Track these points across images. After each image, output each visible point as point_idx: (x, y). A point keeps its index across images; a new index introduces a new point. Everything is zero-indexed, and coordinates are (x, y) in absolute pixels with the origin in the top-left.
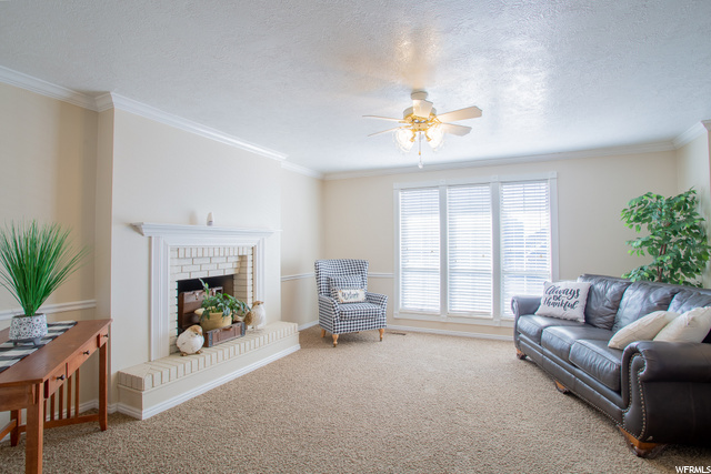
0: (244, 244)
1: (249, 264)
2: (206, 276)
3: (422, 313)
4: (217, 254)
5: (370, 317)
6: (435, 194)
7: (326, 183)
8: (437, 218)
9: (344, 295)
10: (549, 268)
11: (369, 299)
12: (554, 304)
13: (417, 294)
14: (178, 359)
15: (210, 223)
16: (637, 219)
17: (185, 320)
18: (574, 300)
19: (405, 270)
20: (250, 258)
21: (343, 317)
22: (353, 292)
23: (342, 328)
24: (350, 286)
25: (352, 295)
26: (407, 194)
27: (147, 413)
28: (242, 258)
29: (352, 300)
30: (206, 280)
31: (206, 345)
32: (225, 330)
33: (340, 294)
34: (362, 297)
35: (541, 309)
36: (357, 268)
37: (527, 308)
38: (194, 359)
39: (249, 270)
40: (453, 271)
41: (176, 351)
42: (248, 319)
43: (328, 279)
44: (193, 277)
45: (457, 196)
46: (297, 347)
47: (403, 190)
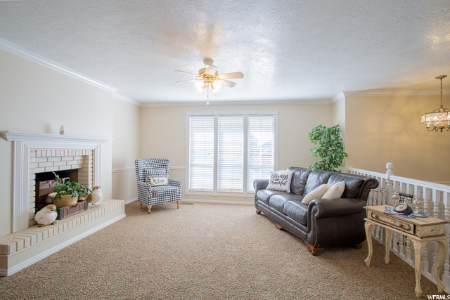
0: (86, 148)
1: (90, 161)
2: (57, 170)
3: (202, 191)
4: (66, 154)
5: (171, 195)
6: (211, 119)
7: (142, 109)
8: (212, 135)
9: (155, 181)
10: (272, 164)
11: (171, 183)
12: (275, 183)
13: (200, 180)
14: (36, 229)
15: (62, 133)
16: (315, 138)
17: (41, 202)
18: (285, 180)
19: (192, 165)
20: (90, 157)
21: (154, 195)
22: (161, 179)
23: (154, 202)
24: (158, 175)
25: (160, 181)
26: (195, 119)
27: (12, 270)
28: (85, 158)
29: (160, 184)
30: (57, 172)
31: (58, 218)
32: (73, 206)
33: (152, 181)
34: (166, 182)
35: (270, 186)
36: (163, 164)
37: (262, 186)
38: (50, 228)
39: (90, 166)
40: (221, 166)
41: (34, 224)
42: (89, 199)
43: (144, 171)
44: (50, 171)
45: (224, 121)
46: (124, 215)
47: (192, 116)
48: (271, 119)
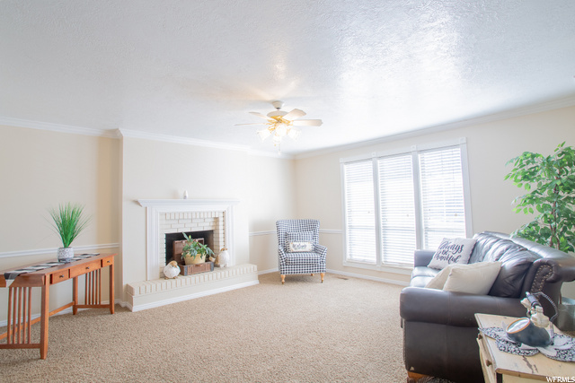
0: (217, 209)
1: (221, 223)
2: (189, 231)
3: (364, 263)
4: (198, 217)
5: (311, 263)
6: (369, 164)
8: (371, 184)
9: (294, 246)
10: (463, 226)
11: (316, 250)
12: (442, 258)
13: (360, 248)
14: (164, 282)
15: (185, 197)
16: (525, 177)
17: (170, 256)
18: (457, 254)
19: (351, 227)
20: (221, 219)
22: (302, 244)
24: (301, 240)
25: (301, 246)
26: (351, 166)
27: (135, 309)
28: (216, 219)
29: (301, 250)
30: (188, 234)
31: (182, 273)
32: (197, 265)
33: (291, 245)
34: (309, 246)
35: (434, 262)
36: (311, 226)
37: (423, 260)
38: (174, 281)
39: (221, 227)
40: (386, 228)
41: (163, 277)
43: (286, 234)
44: (180, 231)
45: (386, 165)
46: (257, 282)
47: (347, 163)
48: (457, 151)
